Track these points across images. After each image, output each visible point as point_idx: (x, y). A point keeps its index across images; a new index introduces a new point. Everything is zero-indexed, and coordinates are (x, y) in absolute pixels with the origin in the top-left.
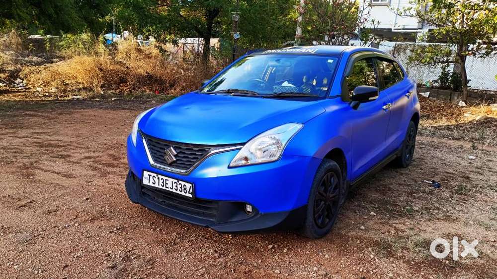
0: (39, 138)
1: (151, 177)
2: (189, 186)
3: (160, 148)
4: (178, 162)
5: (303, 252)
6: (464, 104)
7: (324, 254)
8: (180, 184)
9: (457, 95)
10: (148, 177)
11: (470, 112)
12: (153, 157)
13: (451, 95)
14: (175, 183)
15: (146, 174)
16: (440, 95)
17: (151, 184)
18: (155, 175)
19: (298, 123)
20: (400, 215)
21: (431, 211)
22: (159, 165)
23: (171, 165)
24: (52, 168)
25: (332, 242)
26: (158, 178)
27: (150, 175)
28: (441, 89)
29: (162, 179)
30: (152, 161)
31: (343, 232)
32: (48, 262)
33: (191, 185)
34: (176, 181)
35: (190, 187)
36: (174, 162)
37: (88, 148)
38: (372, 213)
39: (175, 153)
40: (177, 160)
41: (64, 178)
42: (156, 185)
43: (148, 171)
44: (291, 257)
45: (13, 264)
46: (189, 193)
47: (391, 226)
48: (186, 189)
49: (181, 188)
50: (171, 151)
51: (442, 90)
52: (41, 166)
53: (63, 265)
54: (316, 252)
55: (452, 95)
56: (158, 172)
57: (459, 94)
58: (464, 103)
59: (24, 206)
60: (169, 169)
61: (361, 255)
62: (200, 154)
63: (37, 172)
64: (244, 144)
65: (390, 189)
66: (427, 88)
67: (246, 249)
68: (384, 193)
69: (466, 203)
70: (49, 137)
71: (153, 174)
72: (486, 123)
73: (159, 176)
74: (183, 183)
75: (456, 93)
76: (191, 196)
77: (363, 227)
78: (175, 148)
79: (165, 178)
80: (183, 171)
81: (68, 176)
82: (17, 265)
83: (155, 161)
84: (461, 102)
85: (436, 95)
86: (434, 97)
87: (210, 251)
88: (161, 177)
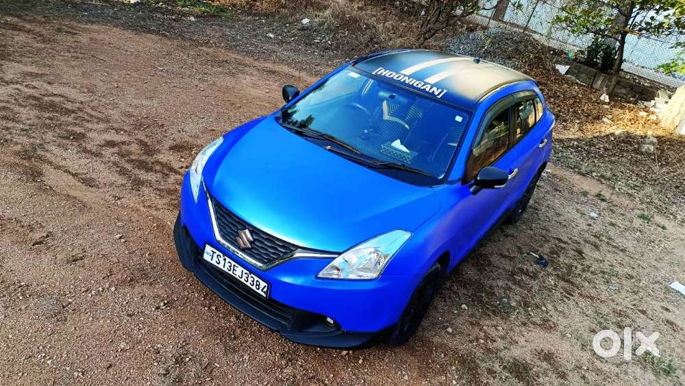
0: (34, 88)
1: (215, 255)
2: (263, 284)
3: (232, 224)
4: (253, 250)
5: (381, 366)
6: (607, 100)
7: (404, 373)
8: (252, 277)
9: (602, 78)
10: (212, 253)
11: (610, 117)
12: (220, 231)
13: (594, 77)
14: (246, 273)
15: (208, 249)
16: (582, 72)
17: (214, 262)
18: (221, 255)
19: (406, 230)
20: (494, 312)
21: (529, 309)
22: (227, 244)
23: (243, 250)
24: (63, 163)
25: (413, 352)
26: (225, 260)
27: (214, 252)
28: (584, 64)
29: (229, 262)
30: (218, 237)
31: (428, 334)
32: (86, 357)
33: (266, 285)
34: (248, 272)
35: (265, 286)
36: (248, 249)
37: (108, 121)
38: (464, 306)
39: (252, 239)
40: (252, 248)
41: (83, 186)
42: (221, 266)
43: (212, 246)
44: (366, 373)
45: (45, 356)
46: (262, 290)
47: (481, 330)
48: (259, 285)
49: (253, 281)
50: (245, 234)
51: (586, 67)
52: (48, 155)
53: (106, 364)
54: (395, 368)
55: (597, 76)
56: (226, 252)
57: (605, 77)
58: (607, 97)
59: (40, 243)
60: (240, 254)
61: (444, 378)
62: (284, 251)
63: (46, 168)
64: (340, 254)
65: (490, 264)
66: (569, 59)
67: (317, 352)
68: (481, 271)
69: (569, 300)
70: (49, 87)
71: (218, 253)
72: (625, 143)
73: (226, 257)
74: (256, 279)
75: (603, 74)
76: (265, 296)
77: (450, 330)
78: (251, 233)
79: (233, 263)
80: (260, 264)
81: (89, 182)
82: (50, 359)
83: (223, 237)
84: (604, 94)
85: (576, 71)
86: (572, 74)
87: (275, 353)
88: (228, 260)
